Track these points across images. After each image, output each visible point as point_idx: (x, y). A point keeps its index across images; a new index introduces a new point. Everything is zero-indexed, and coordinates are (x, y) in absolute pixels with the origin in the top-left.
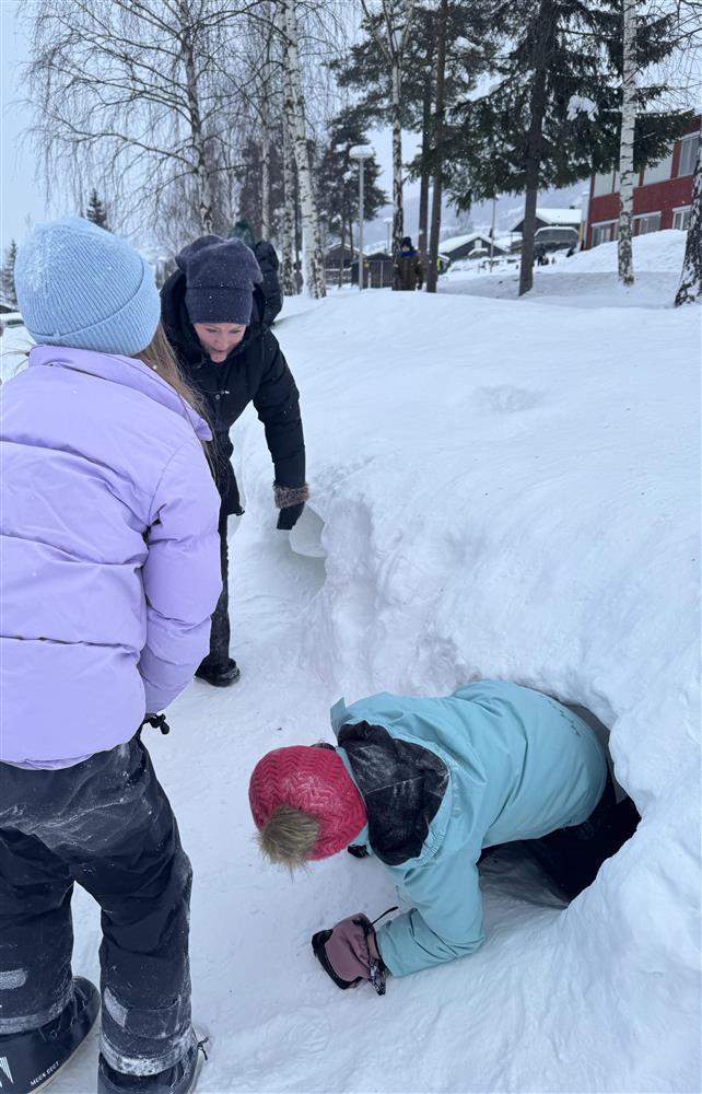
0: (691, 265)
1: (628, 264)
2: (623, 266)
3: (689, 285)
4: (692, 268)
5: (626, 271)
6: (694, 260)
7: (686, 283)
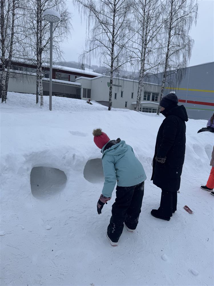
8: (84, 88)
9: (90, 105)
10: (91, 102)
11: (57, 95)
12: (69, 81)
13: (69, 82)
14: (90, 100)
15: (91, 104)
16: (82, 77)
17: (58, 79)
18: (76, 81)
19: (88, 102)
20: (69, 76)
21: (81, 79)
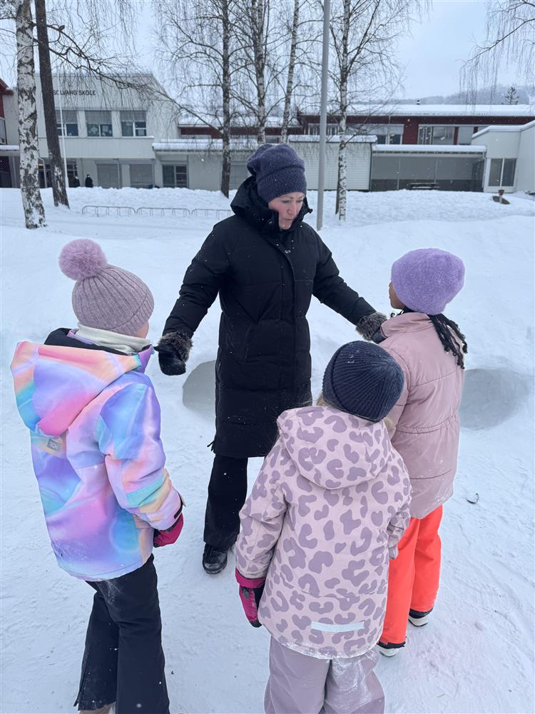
8: (494, 157)
9: (503, 205)
10: (505, 196)
11: (413, 186)
12: (455, 143)
13: (455, 146)
14: (501, 192)
15: (505, 202)
16: (491, 127)
17: (424, 144)
18: (473, 142)
19: (496, 199)
20: (457, 129)
21: (488, 131)
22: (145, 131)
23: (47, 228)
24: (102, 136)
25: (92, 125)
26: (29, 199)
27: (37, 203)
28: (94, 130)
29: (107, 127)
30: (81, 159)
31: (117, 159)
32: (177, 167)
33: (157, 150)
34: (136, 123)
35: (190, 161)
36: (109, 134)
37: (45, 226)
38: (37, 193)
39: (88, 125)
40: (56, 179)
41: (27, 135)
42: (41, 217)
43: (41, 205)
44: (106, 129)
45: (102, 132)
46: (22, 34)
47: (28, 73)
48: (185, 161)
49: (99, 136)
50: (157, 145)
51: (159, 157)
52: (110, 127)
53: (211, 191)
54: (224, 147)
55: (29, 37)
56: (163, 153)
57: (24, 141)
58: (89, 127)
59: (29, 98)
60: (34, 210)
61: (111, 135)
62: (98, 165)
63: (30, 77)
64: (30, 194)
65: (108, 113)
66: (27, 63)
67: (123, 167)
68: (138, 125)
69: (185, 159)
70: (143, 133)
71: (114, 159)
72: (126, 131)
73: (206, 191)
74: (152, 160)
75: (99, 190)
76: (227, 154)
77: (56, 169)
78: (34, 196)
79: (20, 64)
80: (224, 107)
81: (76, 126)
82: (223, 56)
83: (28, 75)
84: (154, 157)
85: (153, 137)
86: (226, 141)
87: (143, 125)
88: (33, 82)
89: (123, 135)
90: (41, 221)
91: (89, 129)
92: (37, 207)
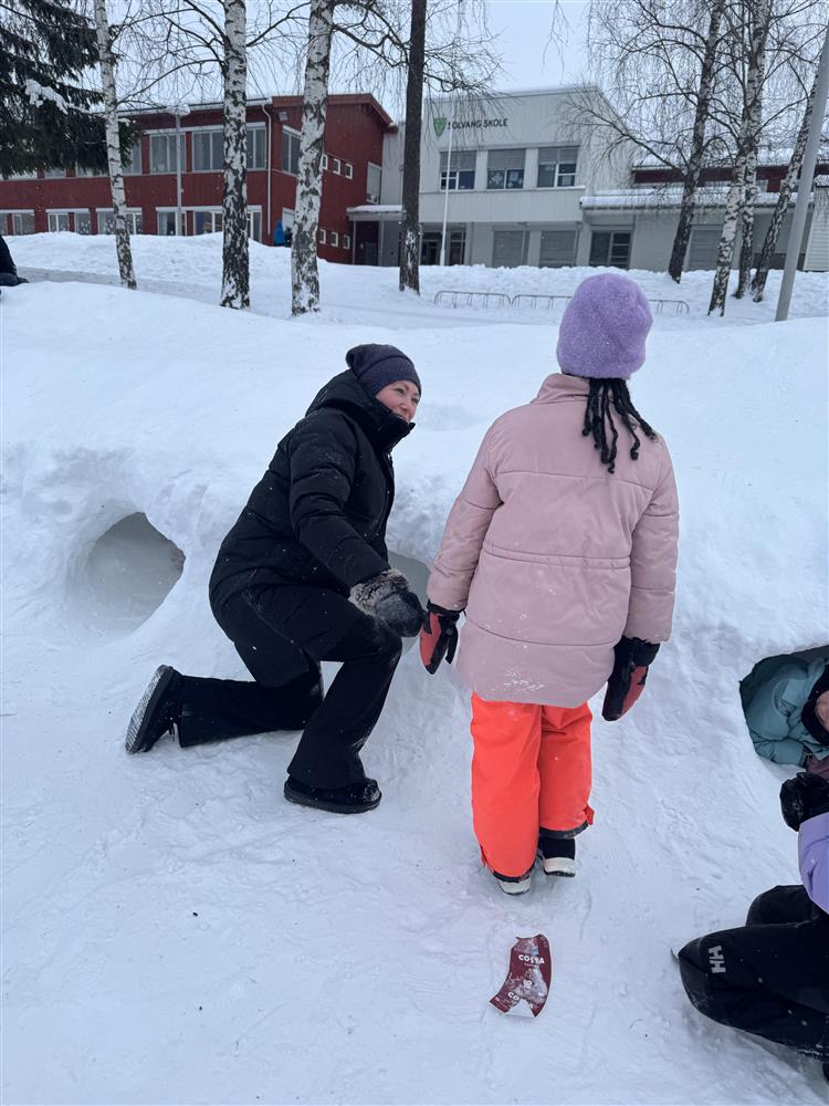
0: (232, 279)
1: (130, 268)
2: (125, 269)
3: (233, 298)
4: (234, 283)
5: (128, 275)
6: (234, 275)
7: (230, 295)
22: (573, 177)
23: (318, 314)
24: (507, 187)
25: (495, 172)
26: (298, 268)
27: (309, 275)
28: (497, 179)
29: (517, 174)
30: (473, 223)
31: (525, 223)
32: (616, 236)
33: (588, 208)
34: (561, 166)
35: (637, 224)
36: (517, 185)
37: (316, 310)
38: (310, 260)
39: (489, 172)
40: (406, 249)
41: (307, 172)
42: (313, 296)
43: (314, 278)
44: (514, 177)
45: (508, 182)
46: (316, 19)
47: (318, 78)
48: (629, 225)
49: (502, 187)
50: (586, 200)
51: (588, 219)
52: (521, 173)
53: (655, 272)
54: (684, 198)
55: (326, 22)
56: (596, 212)
57: (302, 182)
58: (490, 174)
59: (315, 117)
60: (304, 286)
61: (521, 186)
62: (496, 233)
63: (320, 84)
64: (301, 261)
65: (522, 151)
66: (318, 63)
67: (532, 236)
68: (564, 168)
69: (630, 221)
70: (570, 180)
71: (520, 223)
72: (544, 179)
73: (646, 271)
74: (578, 223)
75: (480, 269)
76: (687, 209)
77: (409, 234)
78: (306, 265)
79: (310, 65)
80: (696, 129)
81: (472, 174)
82: (706, 43)
83: (317, 82)
84: (580, 219)
85: (583, 187)
86: (690, 190)
87: (571, 168)
88: (324, 92)
89: (538, 186)
90: (311, 302)
91: (490, 177)
92: (308, 281)
